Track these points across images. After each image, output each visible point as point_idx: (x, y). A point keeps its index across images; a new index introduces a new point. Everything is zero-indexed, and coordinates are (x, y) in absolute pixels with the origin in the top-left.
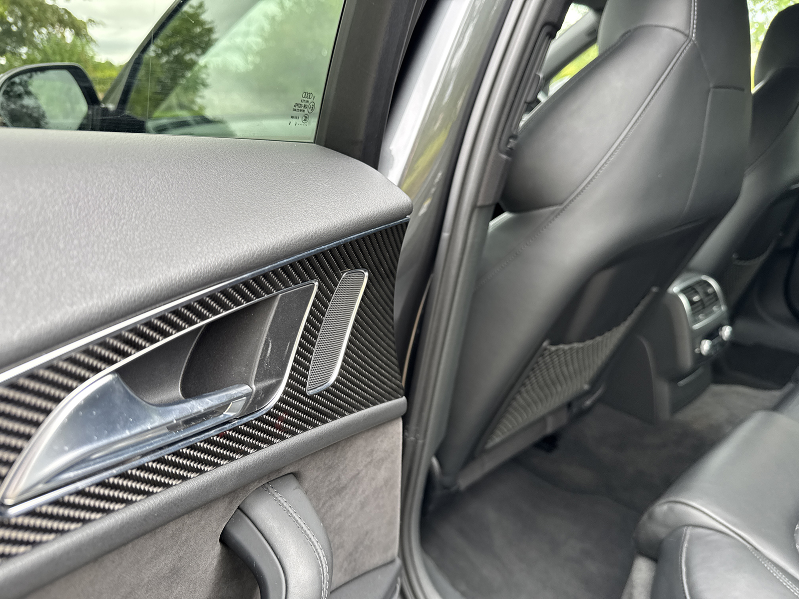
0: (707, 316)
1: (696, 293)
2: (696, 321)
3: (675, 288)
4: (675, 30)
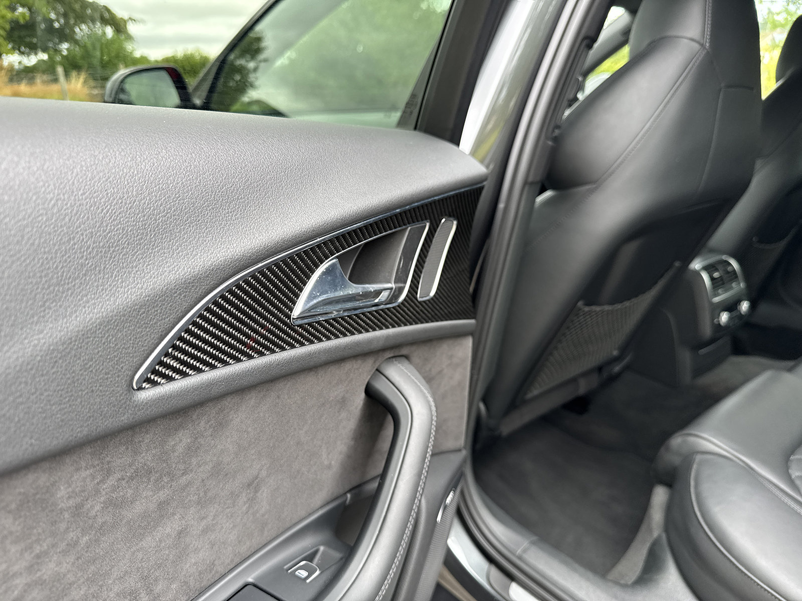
0: (726, 291)
1: (717, 270)
2: (716, 295)
3: (696, 265)
4: (692, 40)
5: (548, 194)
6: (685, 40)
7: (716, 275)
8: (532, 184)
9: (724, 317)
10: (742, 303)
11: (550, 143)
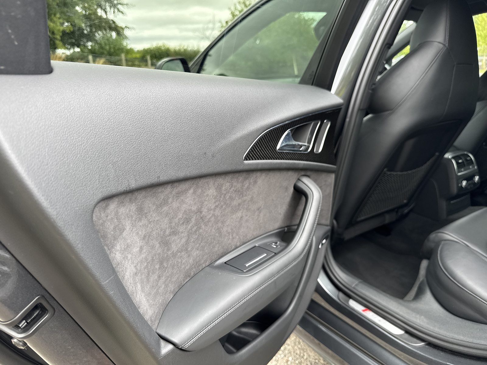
0: (465, 170)
1: (461, 159)
2: (459, 172)
3: (448, 156)
4: (439, 43)
5: (370, 116)
6: (436, 43)
7: (460, 161)
8: (362, 110)
9: (464, 183)
10: (475, 177)
11: (370, 91)
